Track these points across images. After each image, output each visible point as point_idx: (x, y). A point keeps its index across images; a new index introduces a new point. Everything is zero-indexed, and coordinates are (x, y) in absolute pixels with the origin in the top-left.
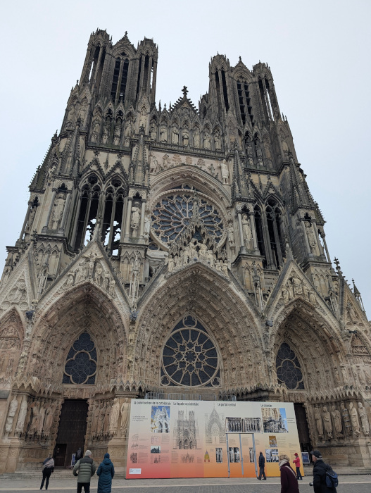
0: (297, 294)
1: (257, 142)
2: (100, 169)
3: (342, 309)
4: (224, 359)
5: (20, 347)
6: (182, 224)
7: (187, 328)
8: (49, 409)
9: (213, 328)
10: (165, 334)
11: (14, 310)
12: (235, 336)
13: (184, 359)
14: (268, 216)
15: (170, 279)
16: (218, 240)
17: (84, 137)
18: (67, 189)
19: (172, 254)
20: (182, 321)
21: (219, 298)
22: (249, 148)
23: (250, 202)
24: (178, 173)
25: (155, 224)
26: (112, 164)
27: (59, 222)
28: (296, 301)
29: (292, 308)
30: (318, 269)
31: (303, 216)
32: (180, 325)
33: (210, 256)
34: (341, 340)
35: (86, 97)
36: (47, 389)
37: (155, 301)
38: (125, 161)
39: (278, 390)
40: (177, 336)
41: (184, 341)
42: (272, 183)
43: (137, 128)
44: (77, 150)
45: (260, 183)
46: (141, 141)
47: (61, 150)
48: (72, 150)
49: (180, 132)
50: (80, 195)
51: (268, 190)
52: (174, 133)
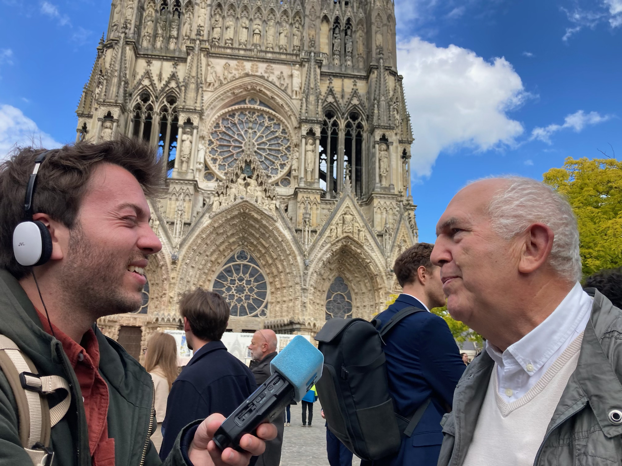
0: (346, 232)
1: (349, 32)
2: (152, 84)
3: (393, 246)
4: (272, 293)
6: (244, 148)
7: (239, 262)
9: (264, 263)
10: (214, 269)
12: (282, 272)
13: (233, 291)
14: (348, 134)
15: (216, 218)
16: (283, 166)
17: (131, 46)
18: (112, 117)
19: (217, 193)
20: (234, 255)
21: (267, 235)
22: (337, 41)
23: (317, 123)
24: (241, 86)
25: (213, 149)
26: (166, 76)
28: (344, 238)
29: (340, 245)
30: (382, 202)
31: (378, 138)
32: (232, 259)
33: (259, 194)
34: (385, 278)
37: (199, 241)
38: (182, 71)
39: (309, 324)
40: (228, 271)
41: (235, 275)
42: (357, 90)
43: (195, 28)
44: (123, 66)
45: (343, 90)
46: (197, 49)
47: (107, 66)
48: (117, 67)
49: (250, 25)
50: (132, 117)
51: (352, 99)
52: (243, 27)
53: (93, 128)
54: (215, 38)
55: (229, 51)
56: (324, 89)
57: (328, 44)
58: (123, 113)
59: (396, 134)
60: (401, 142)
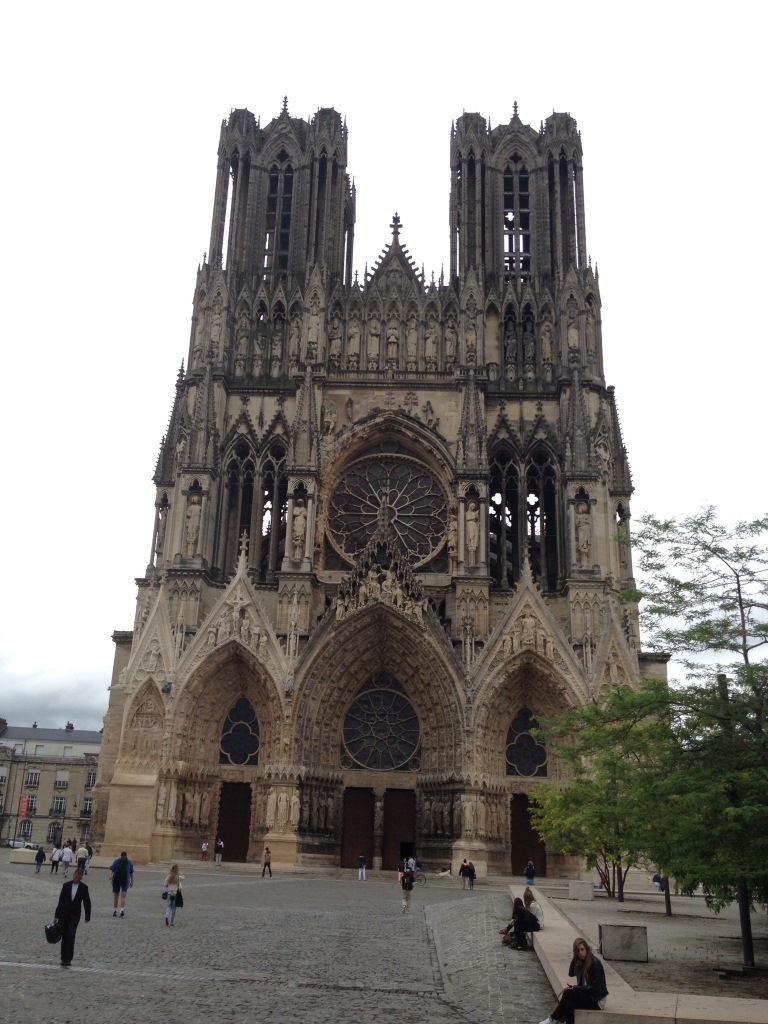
0: (525, 644)
1: (529, 328)
2: (251, 432)
3: (597, 663)
4: (427, 734)
5: (162, 725)
6: (378, 519)
7: (378, 688)
8: (205, 794)
9: (412, 690)
10: (344, 700)
11: (151, 680)
14: (532, 484)
15: (340, 629)
17: (220, 382)
18: (201, 488)
19: (341, 593)
21: (413, 651)
22: (512, 342)
23: (481, 478)
25: (336, 521)
26: (269, 418)
27: (196, 542)
28: (524, 653)
30: (582, 593)
31: (572, 495)
32: (367, 685)
33: (399, 591)
35: (219, 294)
36: (199, 772)
37: (321, 662)
38: (291, 409)
41: (373, 707)
42: (543, 416)
43: (304, 346)
44: (211, 413)
45: (522, 418)
46: (308, 379)
47: (191, 412)
48: (203, 416)
49: (383, 330)
50: (226, 481)
51: (535, 432)
52: (372, 335)
53: (176, 502)
54: (334, 356)
55: (353, 376)
56: (492, 420)
57: (497, 348)
58: (214, 479)
59: (604, 484)
60: (613, 494)
